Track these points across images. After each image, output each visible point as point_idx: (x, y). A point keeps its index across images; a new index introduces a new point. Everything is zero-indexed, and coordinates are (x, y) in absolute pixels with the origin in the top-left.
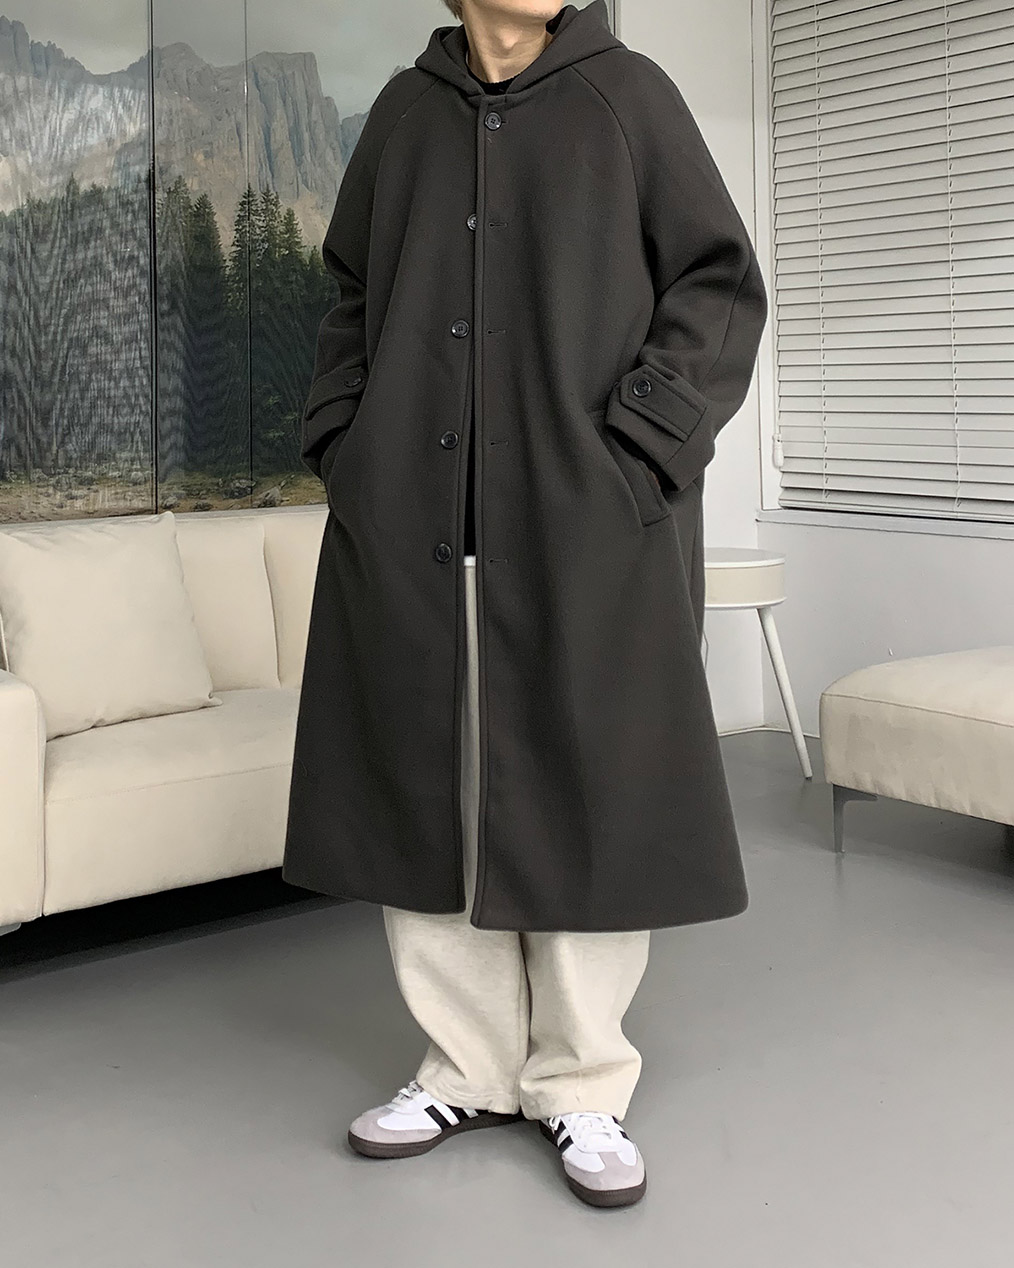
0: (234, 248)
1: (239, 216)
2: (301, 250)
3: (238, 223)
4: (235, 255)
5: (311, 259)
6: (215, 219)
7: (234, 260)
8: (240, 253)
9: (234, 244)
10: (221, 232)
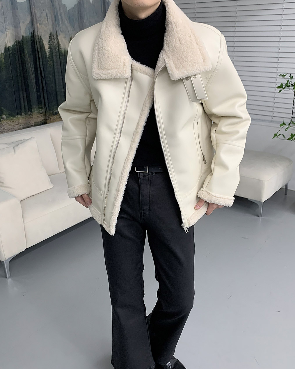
0: (49, 50)
1: (49, 40)
2: (62, 50)
3: (49, 42)
4: (49, 51)
5: (64, 52)
6: (44, 42)
7: (49, 53)
8: (50, 50)
9: (48, 48)
10: (45, 46)
